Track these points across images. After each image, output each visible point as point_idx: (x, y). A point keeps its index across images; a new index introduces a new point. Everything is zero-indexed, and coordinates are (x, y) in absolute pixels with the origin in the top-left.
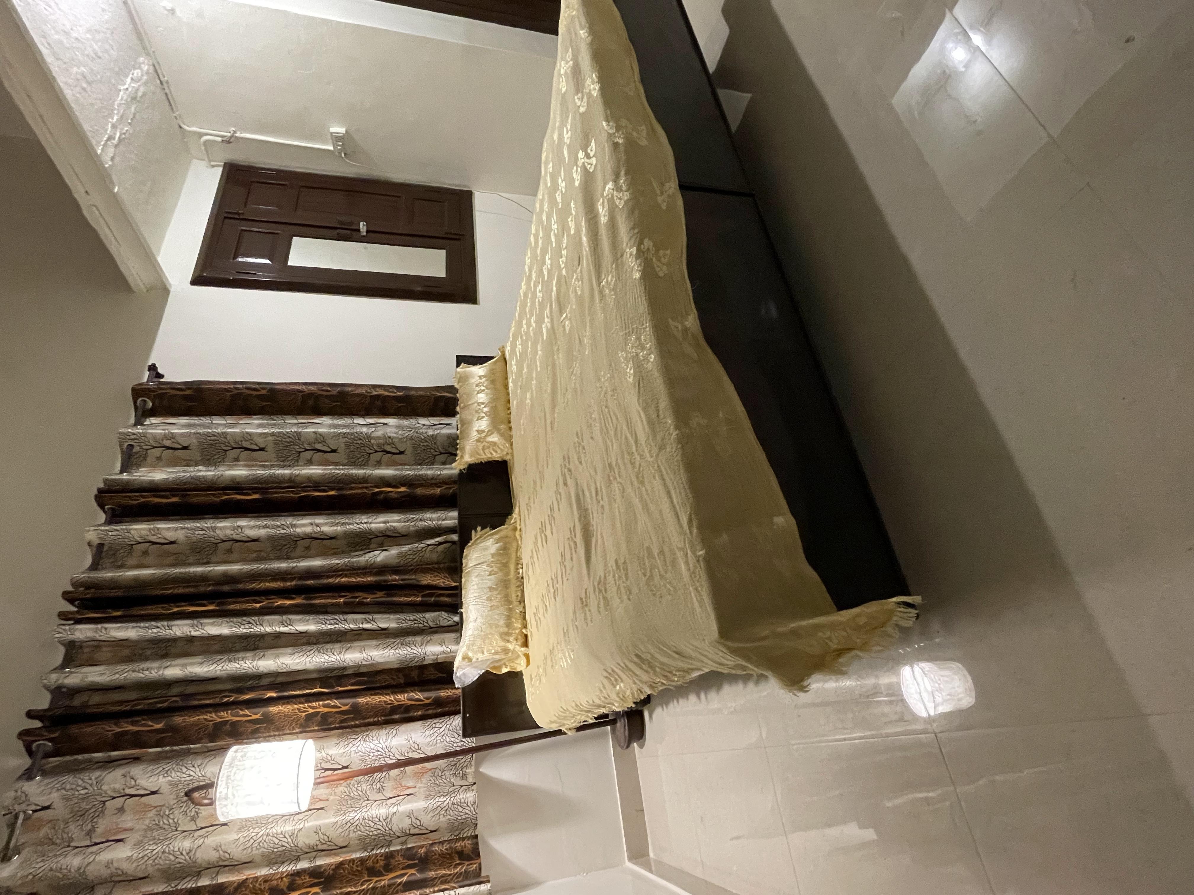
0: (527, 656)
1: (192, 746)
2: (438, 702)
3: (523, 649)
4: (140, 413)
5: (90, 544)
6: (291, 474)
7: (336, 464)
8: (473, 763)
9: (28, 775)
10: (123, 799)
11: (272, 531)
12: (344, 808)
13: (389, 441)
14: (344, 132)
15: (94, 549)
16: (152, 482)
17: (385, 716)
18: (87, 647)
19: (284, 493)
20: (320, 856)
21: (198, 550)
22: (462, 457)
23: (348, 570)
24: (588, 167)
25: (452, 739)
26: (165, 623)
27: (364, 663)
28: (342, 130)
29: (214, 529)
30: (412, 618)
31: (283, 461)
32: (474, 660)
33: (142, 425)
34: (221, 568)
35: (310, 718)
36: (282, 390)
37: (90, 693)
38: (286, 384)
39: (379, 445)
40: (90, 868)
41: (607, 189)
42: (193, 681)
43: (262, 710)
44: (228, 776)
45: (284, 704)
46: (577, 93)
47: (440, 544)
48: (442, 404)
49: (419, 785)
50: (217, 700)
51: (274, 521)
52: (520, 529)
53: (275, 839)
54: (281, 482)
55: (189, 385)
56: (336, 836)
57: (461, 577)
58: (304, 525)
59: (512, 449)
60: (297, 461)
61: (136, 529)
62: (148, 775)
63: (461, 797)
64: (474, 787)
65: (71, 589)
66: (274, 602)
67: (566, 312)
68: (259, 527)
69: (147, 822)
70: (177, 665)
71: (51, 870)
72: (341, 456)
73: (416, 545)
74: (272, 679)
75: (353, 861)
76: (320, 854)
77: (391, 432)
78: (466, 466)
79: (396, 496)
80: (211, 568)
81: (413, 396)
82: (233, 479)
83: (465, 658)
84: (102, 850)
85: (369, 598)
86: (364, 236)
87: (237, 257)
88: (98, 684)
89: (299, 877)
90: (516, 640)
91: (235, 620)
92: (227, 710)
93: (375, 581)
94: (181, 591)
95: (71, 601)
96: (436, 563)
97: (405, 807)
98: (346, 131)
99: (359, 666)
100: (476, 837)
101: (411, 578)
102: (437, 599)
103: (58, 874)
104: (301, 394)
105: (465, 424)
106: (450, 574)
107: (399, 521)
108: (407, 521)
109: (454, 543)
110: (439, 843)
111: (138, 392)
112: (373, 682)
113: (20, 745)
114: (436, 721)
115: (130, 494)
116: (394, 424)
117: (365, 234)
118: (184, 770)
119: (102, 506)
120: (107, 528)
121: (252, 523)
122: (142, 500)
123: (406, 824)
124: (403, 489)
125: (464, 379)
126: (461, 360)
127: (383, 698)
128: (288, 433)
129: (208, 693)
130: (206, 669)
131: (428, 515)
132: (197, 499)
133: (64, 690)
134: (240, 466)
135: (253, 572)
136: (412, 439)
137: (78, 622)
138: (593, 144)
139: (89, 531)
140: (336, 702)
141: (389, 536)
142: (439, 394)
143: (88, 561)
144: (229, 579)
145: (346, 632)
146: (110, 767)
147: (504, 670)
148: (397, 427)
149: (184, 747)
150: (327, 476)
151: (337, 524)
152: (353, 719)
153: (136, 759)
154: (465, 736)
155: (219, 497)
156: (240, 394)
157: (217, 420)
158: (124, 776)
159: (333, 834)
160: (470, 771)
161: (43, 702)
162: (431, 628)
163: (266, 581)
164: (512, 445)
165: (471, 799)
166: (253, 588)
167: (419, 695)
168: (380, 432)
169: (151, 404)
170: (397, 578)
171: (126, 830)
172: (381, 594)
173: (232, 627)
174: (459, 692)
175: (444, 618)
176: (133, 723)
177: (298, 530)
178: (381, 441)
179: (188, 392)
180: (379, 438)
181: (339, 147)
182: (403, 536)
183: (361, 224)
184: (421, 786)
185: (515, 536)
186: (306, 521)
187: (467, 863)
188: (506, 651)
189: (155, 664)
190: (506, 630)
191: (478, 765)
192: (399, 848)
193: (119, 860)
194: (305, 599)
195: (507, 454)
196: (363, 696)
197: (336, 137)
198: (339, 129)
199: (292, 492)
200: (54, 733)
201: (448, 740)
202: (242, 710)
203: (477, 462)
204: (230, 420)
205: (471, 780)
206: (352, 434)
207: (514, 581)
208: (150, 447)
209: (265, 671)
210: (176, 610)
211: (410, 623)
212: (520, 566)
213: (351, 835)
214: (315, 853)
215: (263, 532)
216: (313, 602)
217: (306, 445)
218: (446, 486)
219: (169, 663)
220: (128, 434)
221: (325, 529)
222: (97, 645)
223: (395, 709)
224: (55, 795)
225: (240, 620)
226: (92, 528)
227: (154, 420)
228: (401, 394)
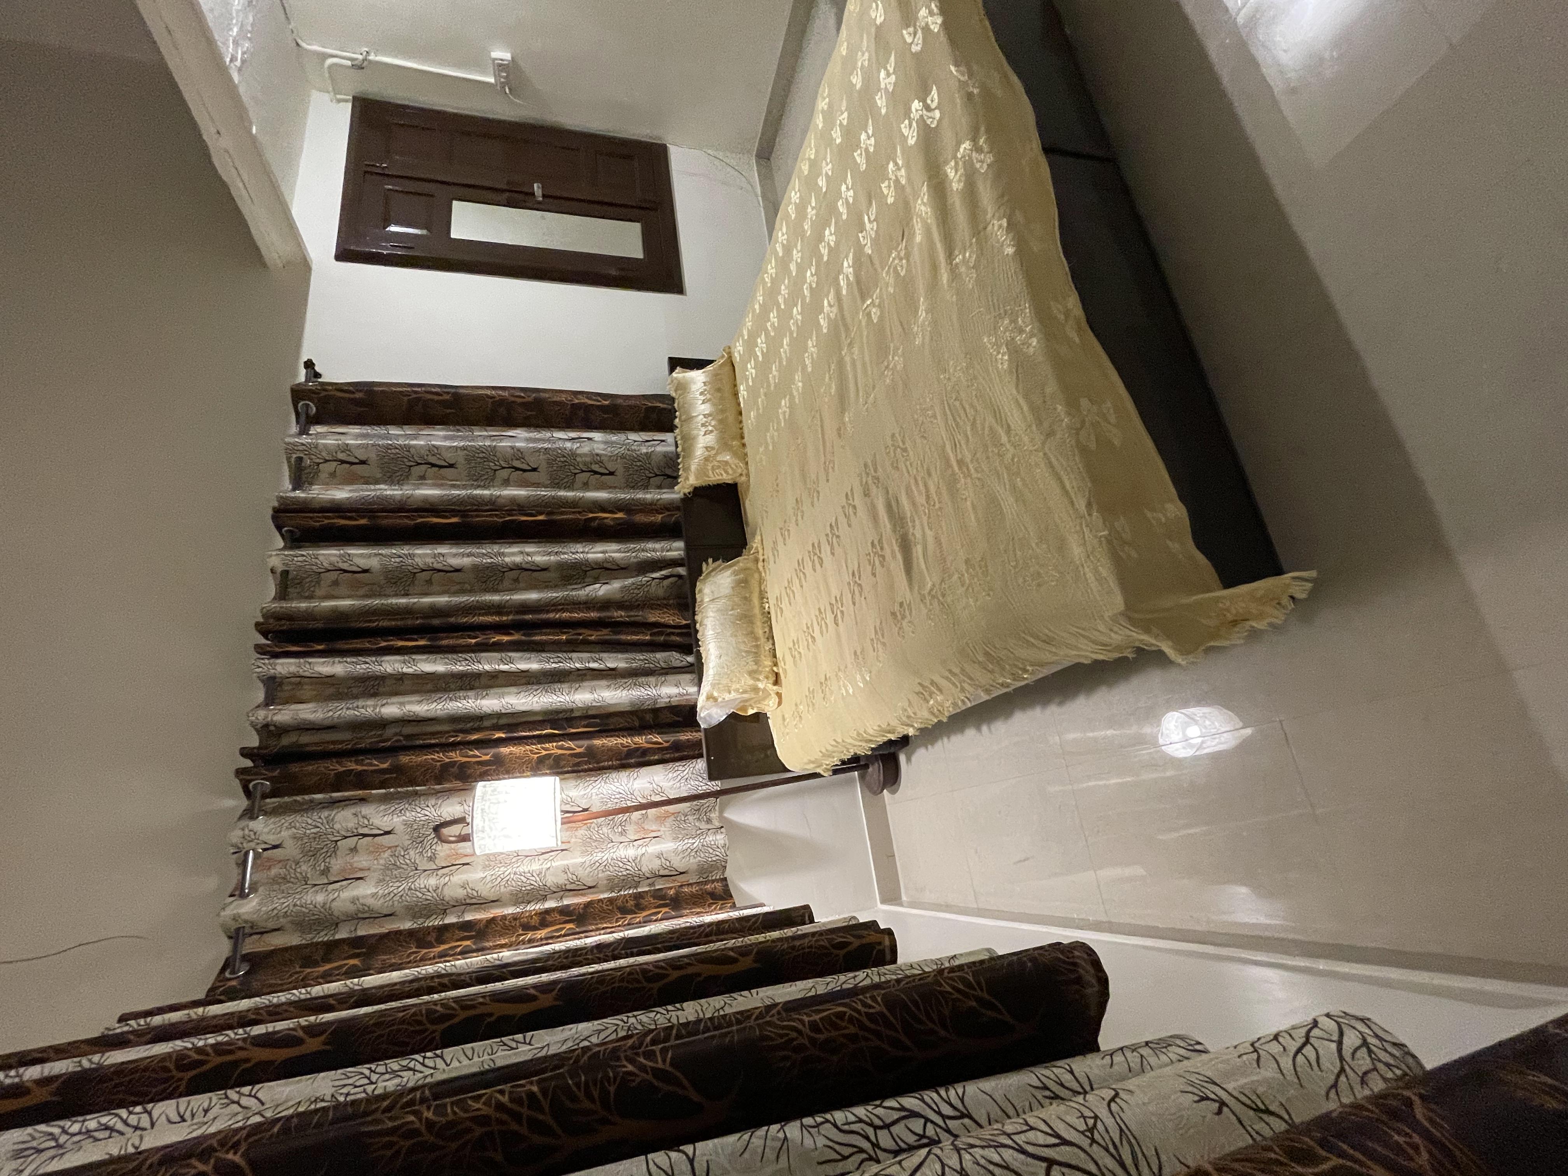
0: (779, 695)
1: (418, 788)
2: (677, 747)
3: (775, 688)
4: (303, 418)
5: (273, 571)
6: (491, 495)
7: (537, 485)
8: (717, 808)
9: (250, 814)
10: (356, 838)
11: (477, 560)
12: (589, 849)
13: (597, 458)
14: (510, 59)
15: (278, 575)
16: (333, 501)
17: (621, 760)
18: (291, 683)
19: (487, 516)
20: (567, 896)
21: (393, 581)
22: (687, 479)
23: (568, 605)
24: (929, 121)
25: (697, 783)
26: (374, 659)
27: (594, 704)
28: (507, 56)
29: (412, 556)
30: (641, 657)
31: (476, 480)
32: (720, 700)
33: (308, 434)
34: (427, 600)
35: (541, 760)
36: (468, 395)
37: (297, 732)
38: (472, 387)
39: (585, 464)
40: (334, 904)
41: (962, 150)
42: (410, 721)
43: (492, 751)
44: (482, 810)
45: (515, 744)
46: (908, 26)
47: (666, 577)
48: (654, 416)
49: (662, 829)
50: (443, 740)
51: (478, 548)
52: (763, 561)
53: (522, 878)
54: (479, 504)
55: (358, 386)
56: (586, 876)
57: (694, 614)
58: (513, 554)
59: (747, 469)
60: (492, 480)
61: (323, 554)
62: (381, 814)
63: (710, 838)
64: (723, 830)
65: (262, 620)
66: (490, 638)
67: (871, 297)
68: (463, 555)
69: (382, 862)
70: (393, 704)
71: (295, 905)
72: (542, 476)
73: (640, 578)
74: (495, 721)
75: (601, 900)
76: (567, 893)
77: (599, 448)
78: (691, 489)
79: (612, 523)
80: (416, 600)
81: (620, 405)
82: (426, 499)
83: (710, 697)
84: (342, 889)
85: (594, 636)
86: (539, 203)
87: (389, 225)
88: (311, 722)
89: (549, 915)
90: (767, 678)
91: (450, 656)
92: (455, 751)
93: (600, 618)
94: (385, 624)
95: (265, 634)
96: (664, 599)
97: (654, 848)
98: (512, 58)
99: (588, 708)
100: (725, 879)
101: (639, 615)
102: (667, 638)
103: (304, 909)
104: (491, 400)
105: (688, 440)
106: (679, 610)
107: (619, 551)
108: (628, 552)
109: (680, 577)
110: (688, 885)
111: (298, 394)
112: (607, 724)
113: (237, 784)
114: (677, 764)
115: (311, 515)
116: (600, 439)
117: (541, 199)
118: (419, 810)
119: (279, 528)
120: (291, 553)
121: (454, 550)
122: (326, 521)
123: (655, 865)
124: (620, 515)
125: (682, 387)
126: (675, 363)
127: (620, 741)
128: (480, 446)
129: (433, 734)
130: (426, 708)
131: (650, 545)
132: (387, 521)
133: (272, 728)
134: (426, 484)
135: (463, 605)
136: (623, 457)
137: (276, 656)
138: (934, 92)
139: (271, 556)
140: (571, 744)
141: (607, 569)
142: (650, 404)
143: (272, 591)
144: (436, 611)
145: (571, 672)
146: (338, 807)
147: (751, 712)
148: (606, 443)
149: (410, 789)
150: (531, 499)
151: (549, 554)
152: (586, 763)
153: (363, 800)
154: (711, 778)
155: (413, 520)
156: (418, 399)
157: (394, 431)
158: (355, 815)
159: (582, 873)
160: (714, 815)
161: (253, 741)
162: (663, 668)
163: (480, 615)
164: (747, 463)
165: (722, 842)
166: (466, 622)
167: (659, 739)
168: (586, 448)
169: (314, 409)
170: (623, 614)
171: (361, 870)
172: (605, 631)
173: (446, 664)
174: (701, 735)
175: (676, 658)
176: (357, 762)
177: (507, 559)
178: (588, 459)
179: (358, 395)
180: (585, 455)
181: (502, 80)
182: (622, 569)
183: (535, 185)
184: (665, 829)
185: (758, 569)
186: (515, 549)
187: (721, 902)
188: (756, 689)
189: (370, 702)
190: (755, 667)
191: (721, 812)
192: (647, 889)
193: (364, 897)
194: (524, 635)
195: (741, 475)
196: (599, 738)
197: (500, 65)
198: (502, 54)
199: (496, 515)
200: (273, 770)
201: (692, 783)
202: (471, 750)
203: (704, 485)
204: (409, 430)
205: (717, 824)
206: (555, 450)
207: (759, 616)
208: (321, 461)
209: (489, 711)
210: (383, 644)
211: (640, 663)
212: (765, 600)
213: (600, 875)
214: (562, 893)
215: (466, 561)
216: (533, 638)
217: (502, 463)
218: (668, 513)
219: (385, 701)
220: (294, 444)
221: (538, 559)
222: (299, 680)
223: (631, 752)
224: (285, 834)
225: (455, 656)
226: (274, 553)
227: (320, 429)
228: (607, 403)
